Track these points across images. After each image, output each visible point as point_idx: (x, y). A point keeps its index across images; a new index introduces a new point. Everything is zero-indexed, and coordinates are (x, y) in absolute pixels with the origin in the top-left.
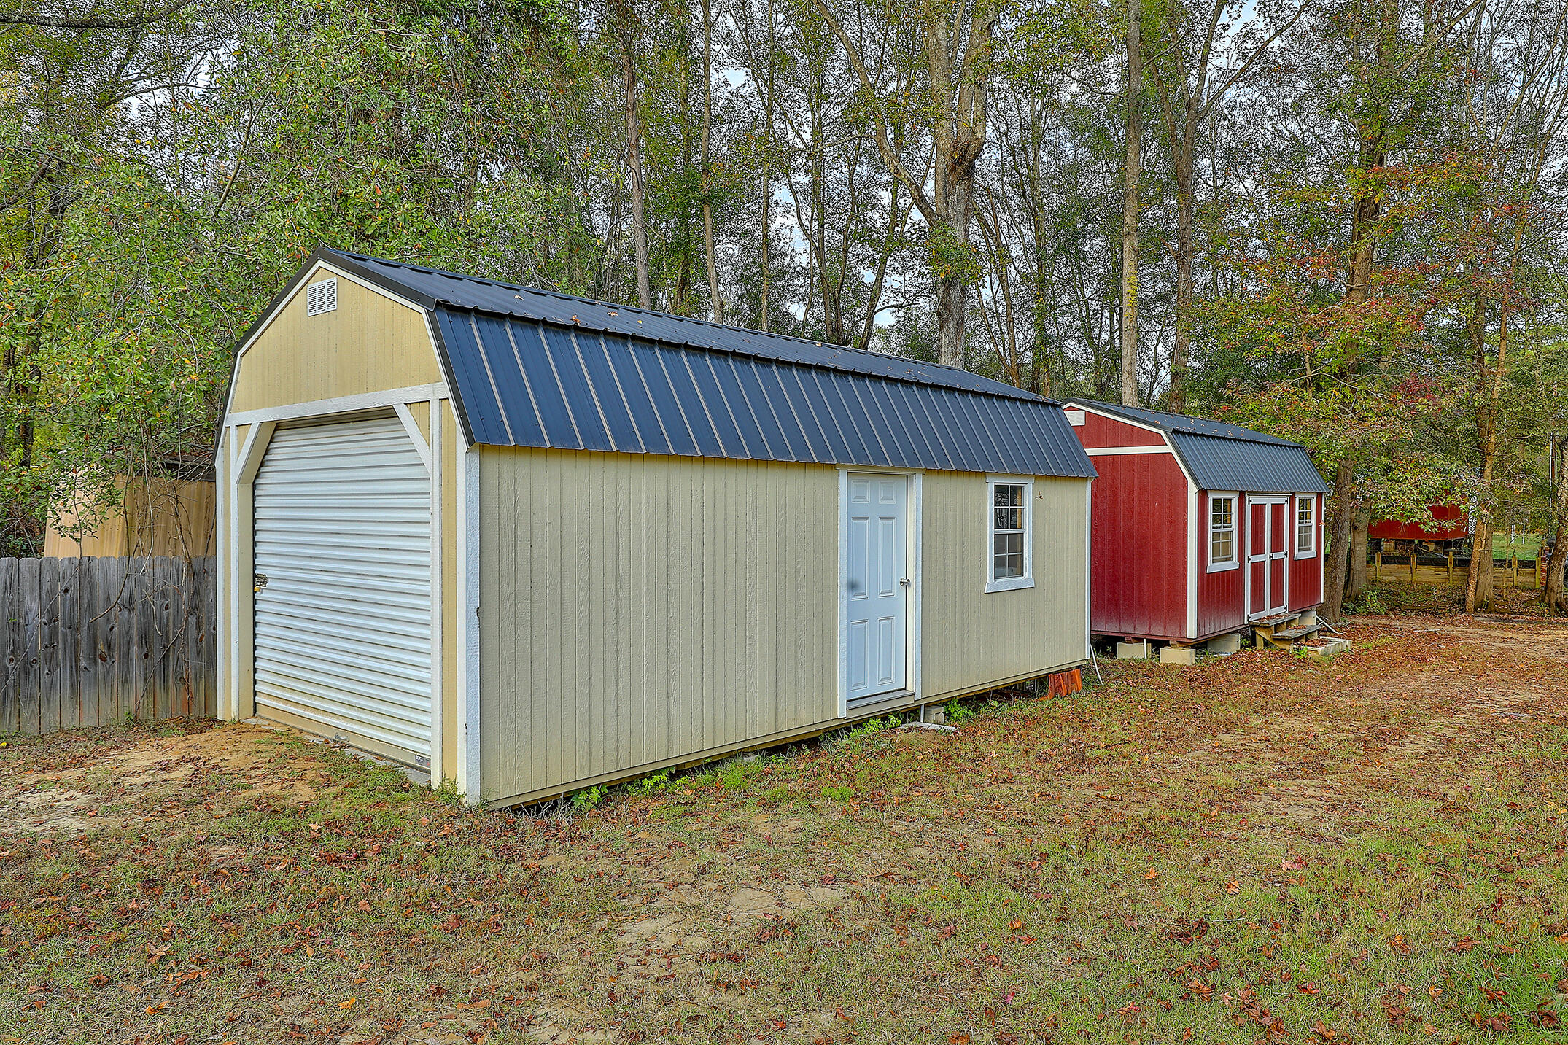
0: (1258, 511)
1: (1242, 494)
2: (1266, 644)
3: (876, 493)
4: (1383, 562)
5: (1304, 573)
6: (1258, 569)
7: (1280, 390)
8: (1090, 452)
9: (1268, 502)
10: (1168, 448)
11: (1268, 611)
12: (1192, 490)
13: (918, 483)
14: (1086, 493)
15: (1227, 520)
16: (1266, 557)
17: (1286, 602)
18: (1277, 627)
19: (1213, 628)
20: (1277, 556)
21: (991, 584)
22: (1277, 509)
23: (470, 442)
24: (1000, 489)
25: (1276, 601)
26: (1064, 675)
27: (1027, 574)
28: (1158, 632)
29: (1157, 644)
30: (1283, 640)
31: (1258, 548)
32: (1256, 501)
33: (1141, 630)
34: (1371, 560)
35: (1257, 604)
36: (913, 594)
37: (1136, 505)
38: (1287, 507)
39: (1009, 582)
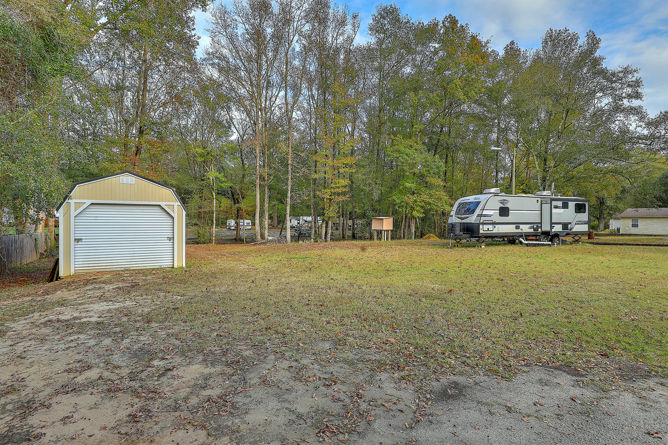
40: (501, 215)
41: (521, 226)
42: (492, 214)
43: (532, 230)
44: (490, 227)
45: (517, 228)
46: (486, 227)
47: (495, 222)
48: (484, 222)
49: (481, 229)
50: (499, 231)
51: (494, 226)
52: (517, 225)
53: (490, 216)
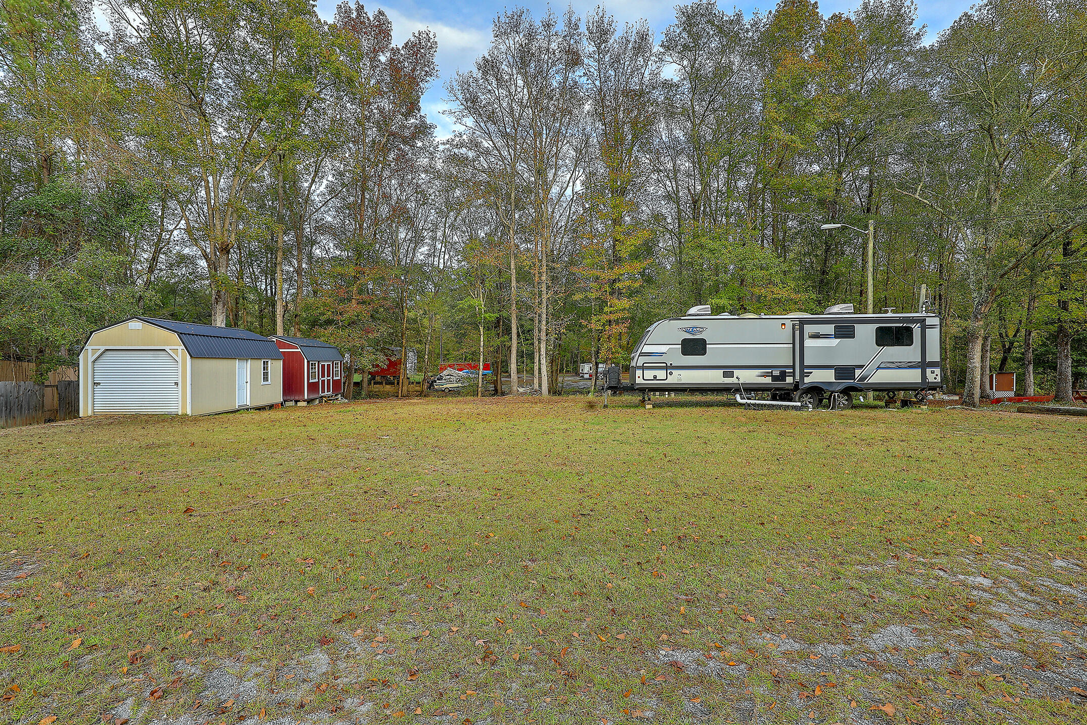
0: (323, 366)
1: (319, 362)
2: (325, 401)
3: (244, 363)
4: (374, 384)
5: (337, 384)
6: (323, 382)
7: (331, 329)
8: (281, 350)
9: (326, 364)
10: (299, 350)
11: (326, 393)
12: (306, 361)
13: (249, 361)
14: (280, 364)
15: (315, 368)
16: (326, 378)
17: (331, 391)
18: (328, 397)
19: (311, 397)
20: (328, 378)
21: (262, 383)
22: (329, 366)
23: (191, 356)
24: (264, 362)
25: (329, 390)
26: (277, 405)
27: (269, 381)
28: (297, 398)
29: (296, 402)
30: (330, 400)
31: (323, 376)
32: (322, 363)
33: (292, 398)
34: (369, 384)
35: (323, 391)
36: (248, 384)
37: (291, 365)
38: (331, 365)
39: (266, 383)
40: (685, 352)
41: (737, 373)
42: (664, 352)
43: (768, 380)
44: (661, 374)
45: (726, 375)
46: (649, 374)
47: (671, 364)
48: (645, 365)
49: (639, 377)
50: (680, 379)
51: (669, 371)
52: (728, 371)
53: (661, 354)
